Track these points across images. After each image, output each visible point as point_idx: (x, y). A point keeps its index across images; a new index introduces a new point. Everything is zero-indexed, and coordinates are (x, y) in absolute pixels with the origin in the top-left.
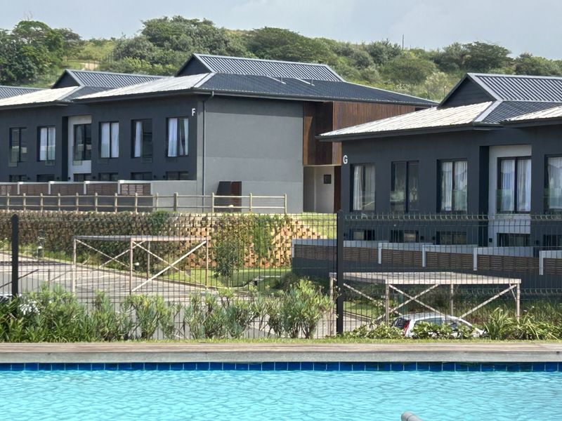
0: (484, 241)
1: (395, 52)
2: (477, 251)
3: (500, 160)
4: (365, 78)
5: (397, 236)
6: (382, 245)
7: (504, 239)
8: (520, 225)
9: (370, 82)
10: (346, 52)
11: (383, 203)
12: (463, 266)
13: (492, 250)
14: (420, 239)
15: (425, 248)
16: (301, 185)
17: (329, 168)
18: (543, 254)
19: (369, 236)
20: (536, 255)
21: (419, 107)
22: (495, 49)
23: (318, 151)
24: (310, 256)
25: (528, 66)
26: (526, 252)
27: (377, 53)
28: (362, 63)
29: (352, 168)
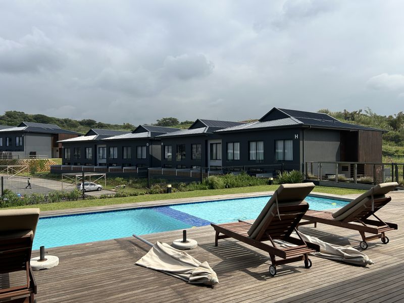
0: (96, 165)
1: (70, 121)
2: (95, 167)
3: (99, 148)
4: (63, 126)
5: (76, 164)
6: (73, 166)
7: (100, 164)
8: (104, 161)
9: (65, 127)
10: (58, 120)
11: (72, 155)
12: (92, 171)
13: (97, 167)
14: (81, 164)
15: (83, 167)
16: (51, 152)
17: (58, 148)
18: (110, 168)
19: (69, 164)
20: (108, 168)
21: (79, 135)
22: (93, 121)
23: (55, 144)
24: (55, 169)
25: (101, 126)
26: (105, 167)
27: (66, 121)
28: (62, 123)
29: (64, 149)
